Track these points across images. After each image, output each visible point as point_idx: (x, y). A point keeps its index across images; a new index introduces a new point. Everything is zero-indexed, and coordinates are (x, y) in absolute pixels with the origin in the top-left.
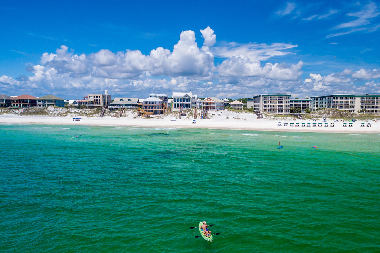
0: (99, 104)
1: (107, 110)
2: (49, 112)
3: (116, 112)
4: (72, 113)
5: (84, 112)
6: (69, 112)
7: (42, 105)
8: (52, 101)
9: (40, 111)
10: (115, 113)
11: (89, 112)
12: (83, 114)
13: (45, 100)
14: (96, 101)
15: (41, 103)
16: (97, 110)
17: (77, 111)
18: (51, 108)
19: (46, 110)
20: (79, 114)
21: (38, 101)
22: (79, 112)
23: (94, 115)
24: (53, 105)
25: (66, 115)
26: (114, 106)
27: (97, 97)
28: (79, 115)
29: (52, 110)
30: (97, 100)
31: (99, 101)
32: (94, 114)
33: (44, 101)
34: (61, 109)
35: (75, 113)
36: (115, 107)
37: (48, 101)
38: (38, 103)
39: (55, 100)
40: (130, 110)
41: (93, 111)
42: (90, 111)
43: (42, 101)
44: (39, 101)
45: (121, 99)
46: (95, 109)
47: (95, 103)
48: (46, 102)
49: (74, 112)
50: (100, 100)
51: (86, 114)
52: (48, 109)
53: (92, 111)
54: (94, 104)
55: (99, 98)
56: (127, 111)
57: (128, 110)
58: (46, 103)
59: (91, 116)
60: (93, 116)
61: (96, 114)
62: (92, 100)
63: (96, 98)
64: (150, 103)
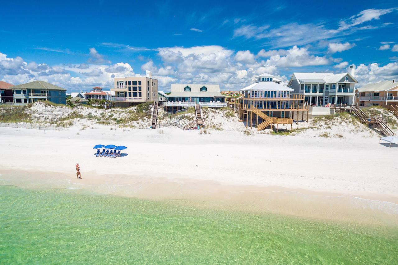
0: (138, 97)
1: (161, 111)
2: (33, 115)
3: (186, 117)
4: (82, 117)
5: (109, 114)
6: (75, 115)
7: (23, 101)
8: (43, 92)
9: (16, 113)
10: (182, 118)
11: (121, 116)
12: (108, 119)
13: (29, 91)
14: (132, 91)
15: (21, 96)
16: (139, 111)
17: (94, 114)
18: (38, 107)
19: (27, 112)
20: (99, 120)
21: (15, 92)
22: (98, 114)
23: (135, 122)
24: (45, 99)
25: (71, 124)
26: (177, 102)
27: (135, 83)
28: (100, 123)
29: (40, 110)
30: (135, 89)
31: (138, 91)
32: (133, 119)
33: (27, 92)
34: (58, 108)
35: (90, 117)
36: (180, 104)
37: (36, 91)
38: (16, 96)
39: (49, 90)
40: (217, 111)
41: (131, 112)
42: (124, 114)
43: (24, 91)
44: (18, 92)
45: (188, 87)
46: (134, 108)
47: (130, 96)
48: (32, 93)
49: (86, 114)
50: (140, 88)
51: (115, 119)
52: (32, 108)
53: (129, 114)
54: (128, 97)
55: (138, 86)
56: (211, 114)
57: (213, 112)
58: (32, 96)
59: (128, 124)
60: (133, 127)
61: (138, 120)
62: (125, 89)
63: (132, 86)
64: (267, 94)
